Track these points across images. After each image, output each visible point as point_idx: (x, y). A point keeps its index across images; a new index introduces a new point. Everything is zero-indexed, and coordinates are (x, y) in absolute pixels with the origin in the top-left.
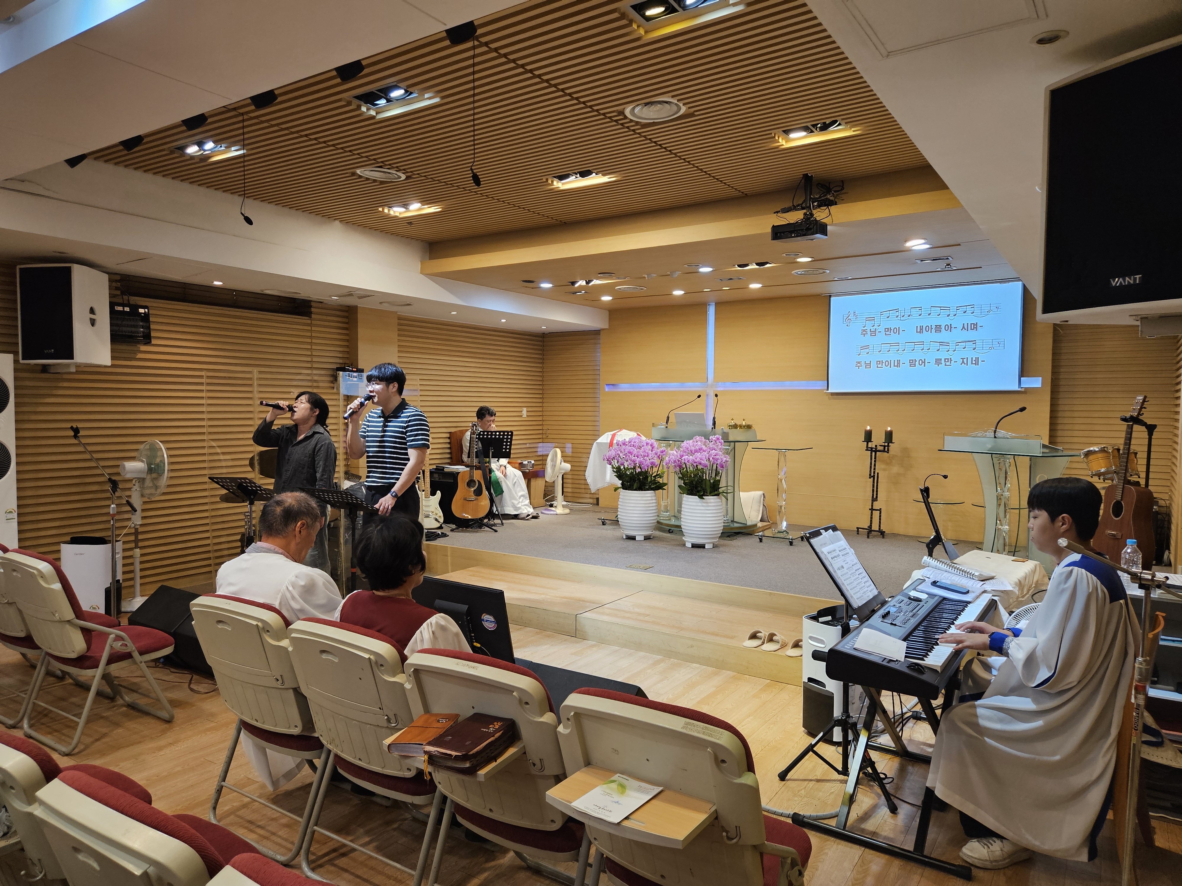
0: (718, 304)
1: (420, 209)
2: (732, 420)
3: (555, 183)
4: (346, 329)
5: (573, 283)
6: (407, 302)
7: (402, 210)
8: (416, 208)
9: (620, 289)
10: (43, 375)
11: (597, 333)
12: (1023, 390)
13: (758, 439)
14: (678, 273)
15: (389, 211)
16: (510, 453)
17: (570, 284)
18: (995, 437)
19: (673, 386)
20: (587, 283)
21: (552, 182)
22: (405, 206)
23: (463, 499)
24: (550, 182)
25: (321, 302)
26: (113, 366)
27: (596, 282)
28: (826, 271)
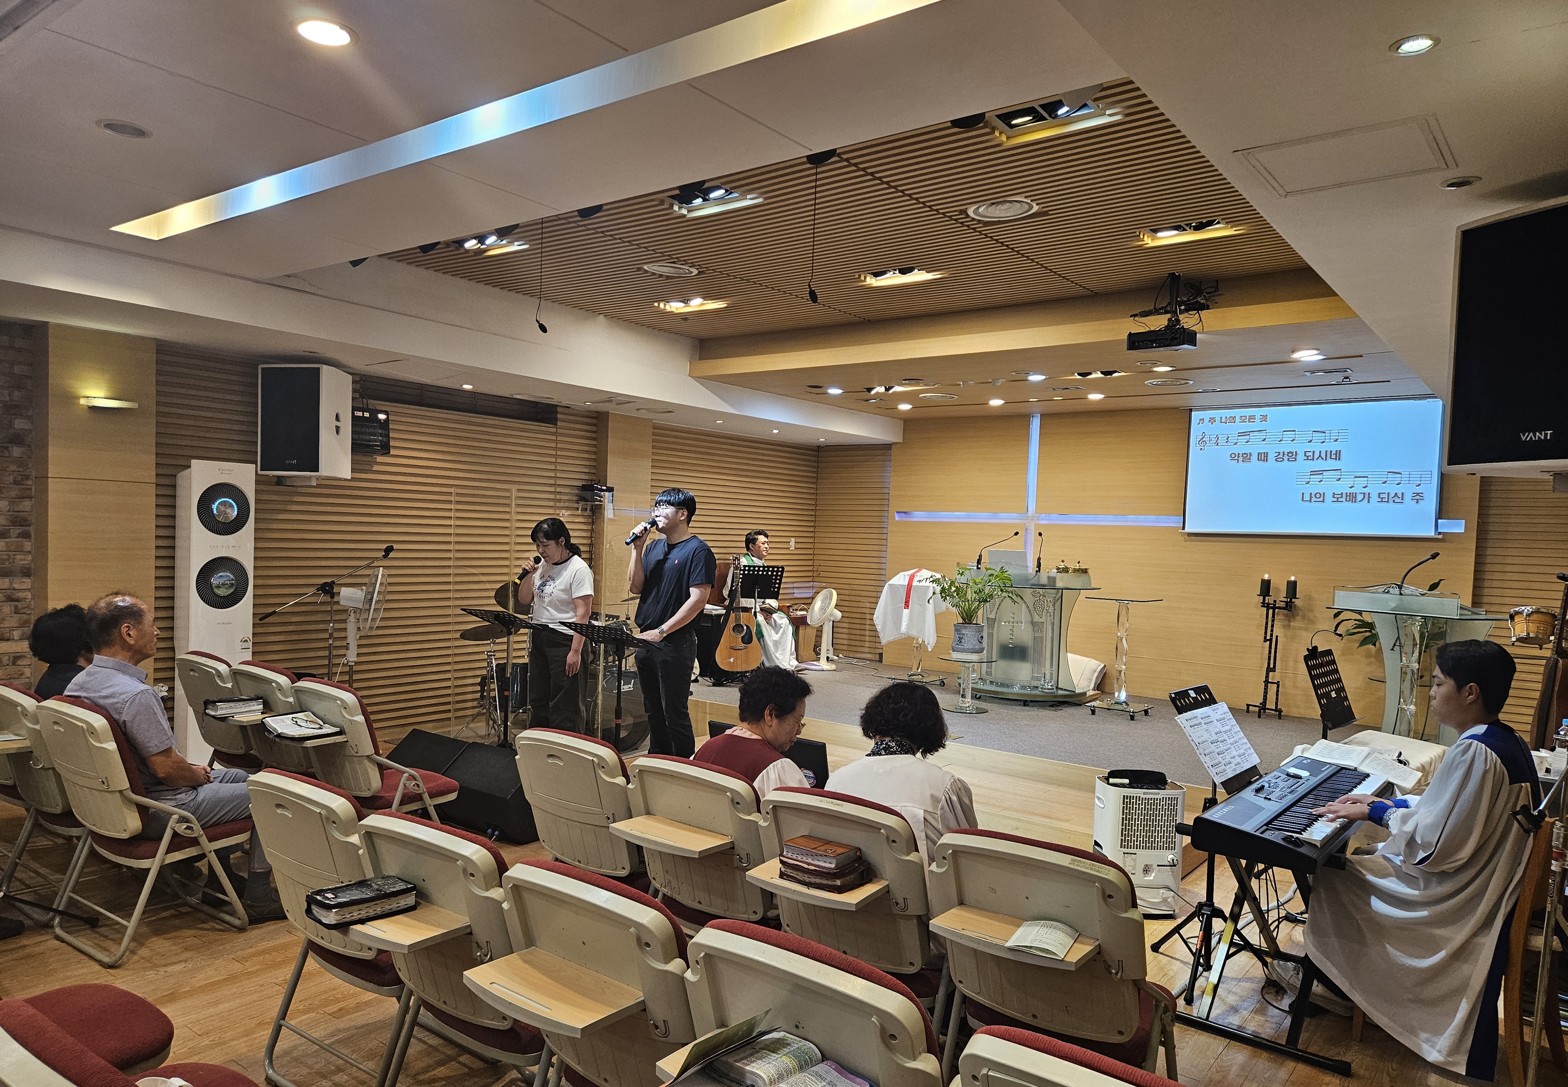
0: (1043, 416)
1: (702, 304)
2: (1063, 561)
3: (868, 279)
4: (594, 439)
5: (869, 390)
6: (668, 409)
7: (683, 305)
8: (697, 304)
9: (925, 397)
10: (278, 488)
11: (887, 447)
12: (1440, 537)
13: (1093, 586)
14: (1001, 381)
15: (665, 305)
16: (778, 593)
17: (865, 390)
18: (1401, 594)
19: (984, 517)
20: (887, 389)
21: (865, 278)
22: (686, 301)
23: (728, 647)
24: (862, 278)
25: (568, 407)
26: (353, 479)
27: (898, 389)
28: (1189, 382)
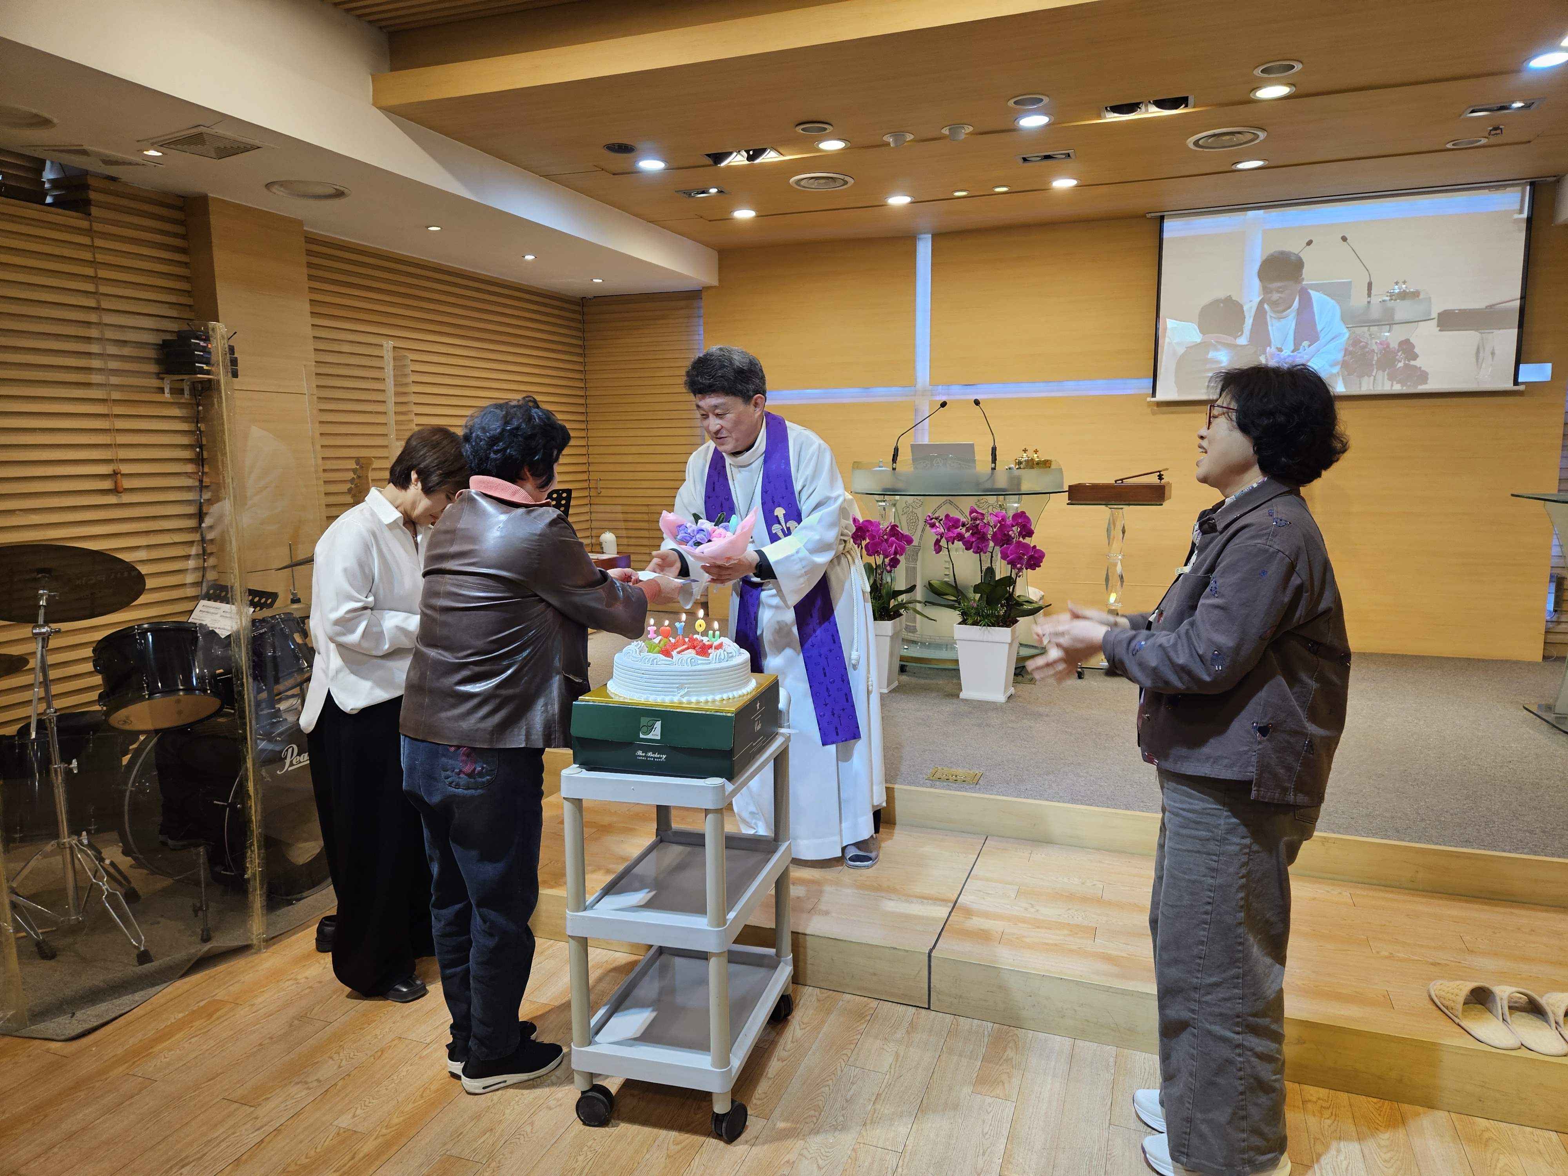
0: (938, 237)
2: (1026, 450)
5: (718, 159)
6: (334, 184)
11: (690, 296)
12: (1521, 388)
14: (965, 132)
17: (710, 161)
20: (750, 158)
25: (114, 179)
27: (770, 157)
28: (1262, 135)
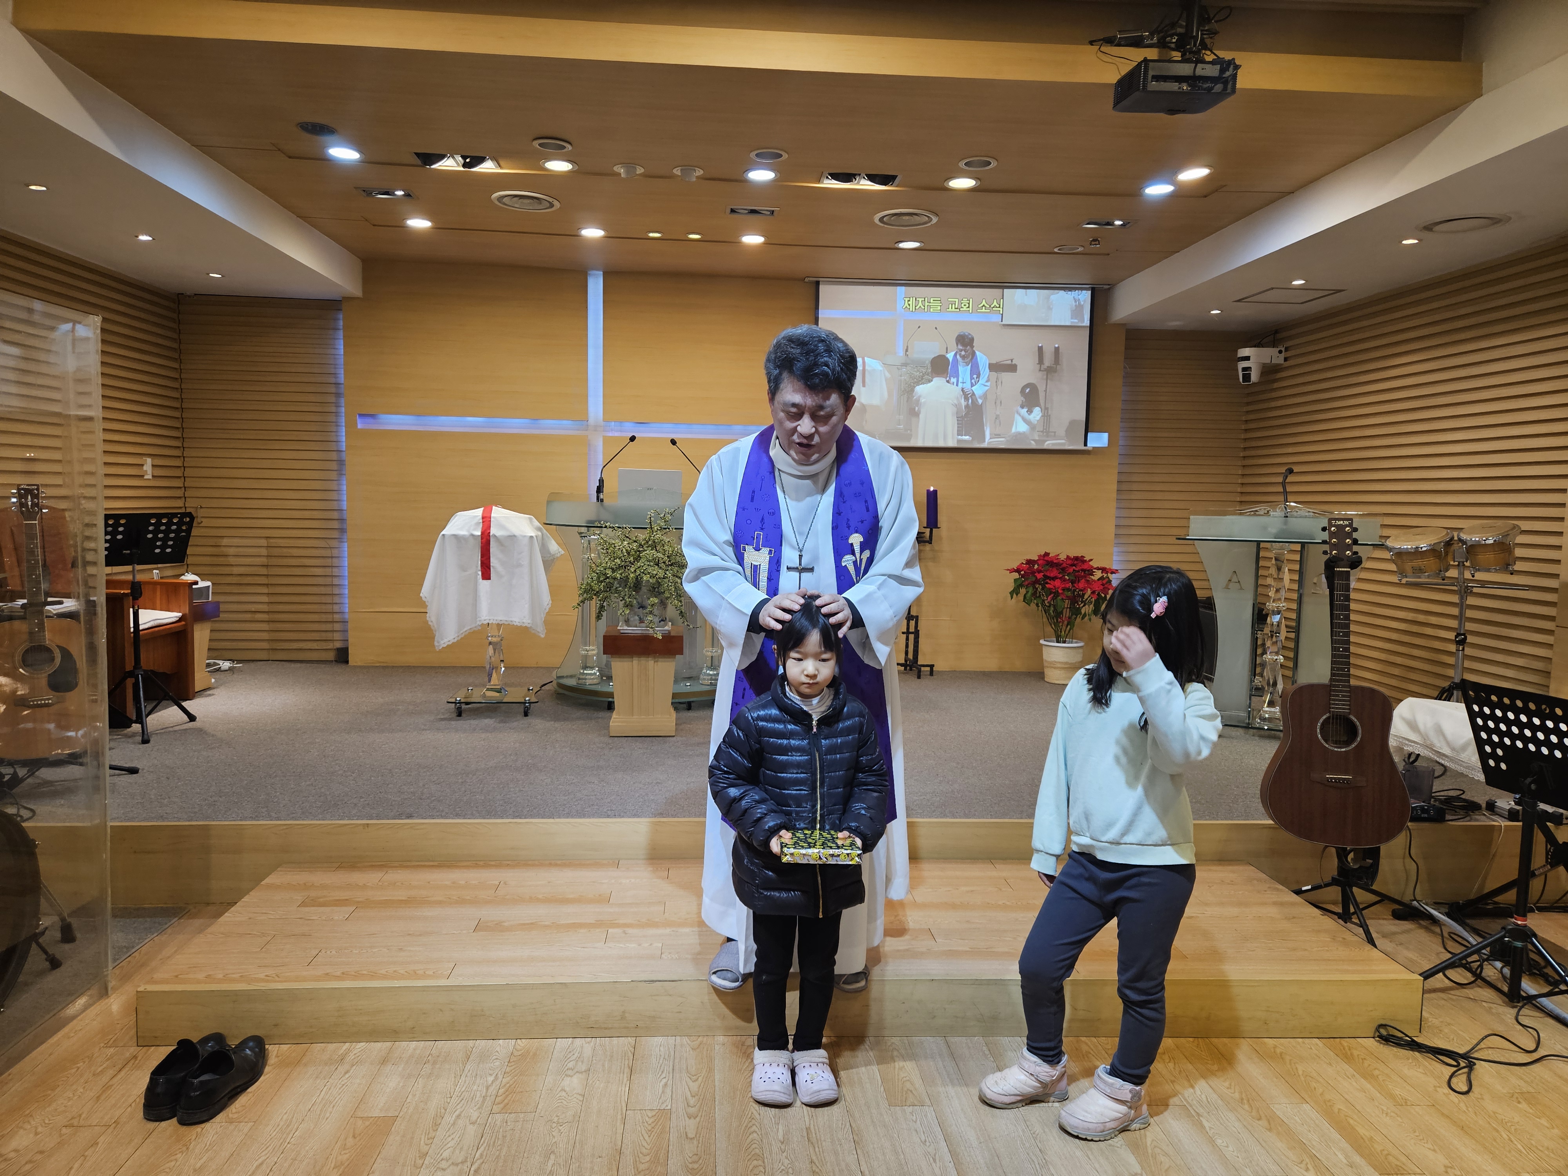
0: (609, 275)
5: (427, 161)
11: (330, 305)
12: (1089, 450)
14: (695, 175)
17: (419, 161)
18: (1286, 516)
20: (465, 165)
27: (488, 167)
28: (935, 220)
